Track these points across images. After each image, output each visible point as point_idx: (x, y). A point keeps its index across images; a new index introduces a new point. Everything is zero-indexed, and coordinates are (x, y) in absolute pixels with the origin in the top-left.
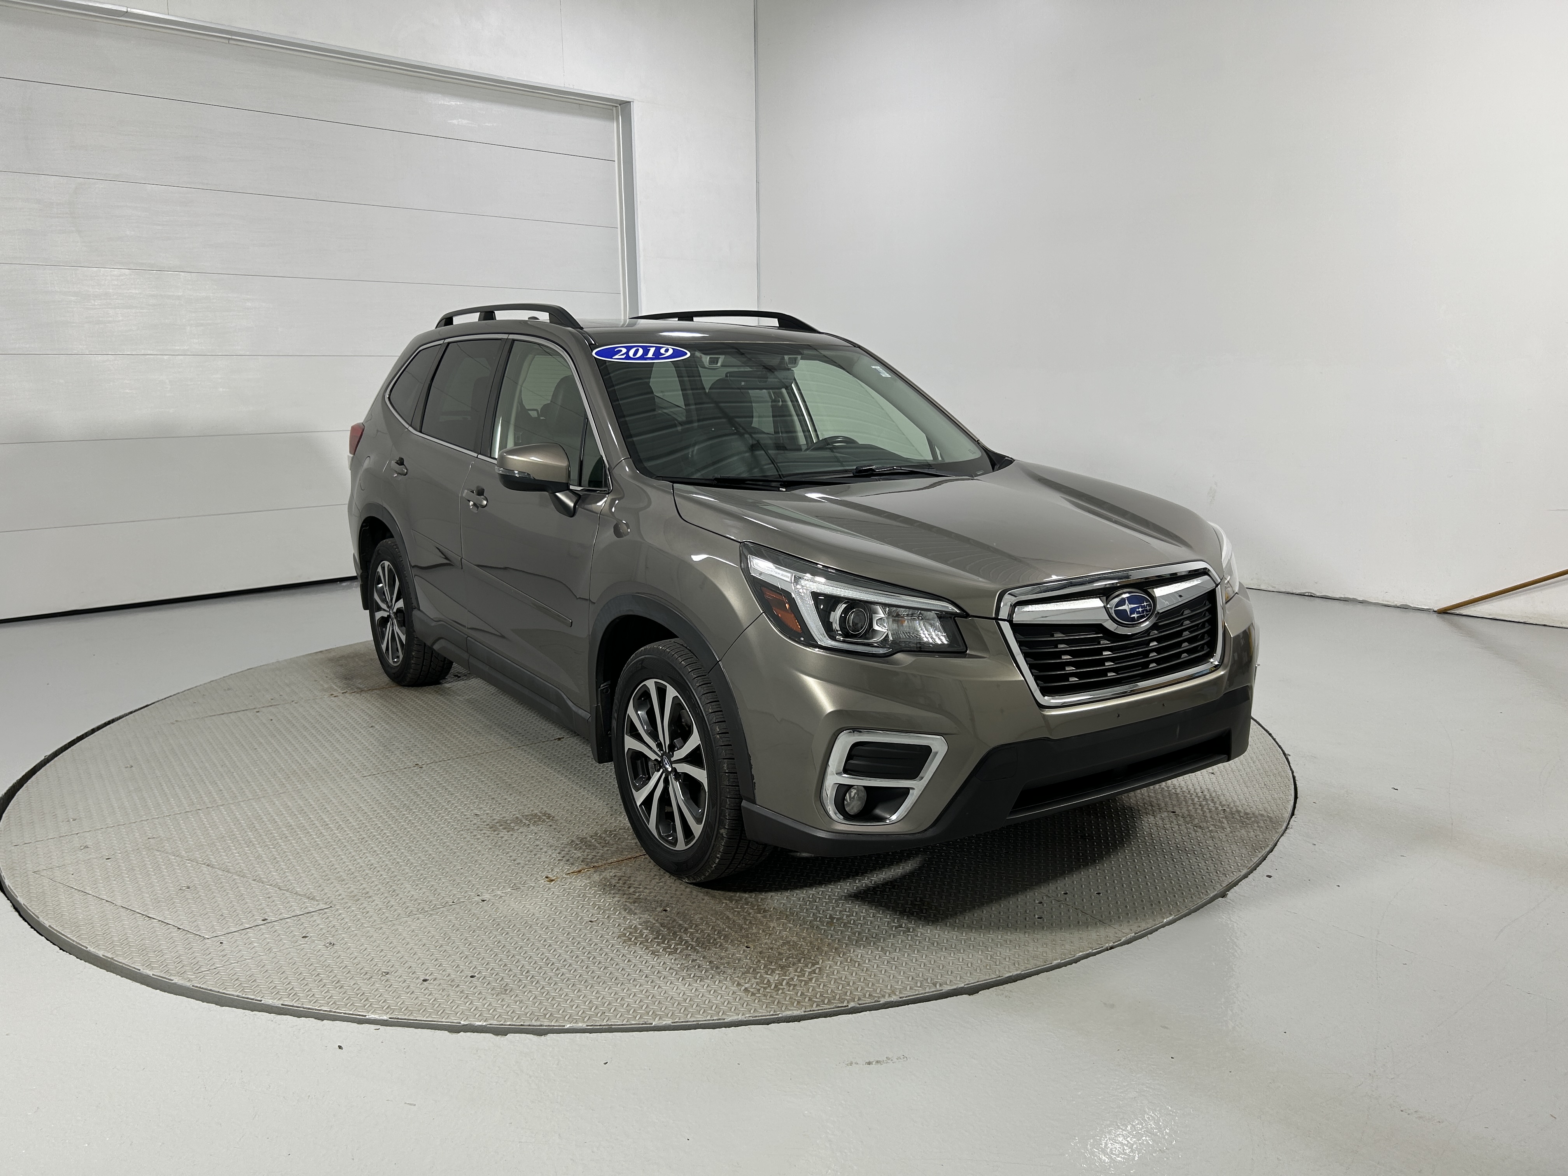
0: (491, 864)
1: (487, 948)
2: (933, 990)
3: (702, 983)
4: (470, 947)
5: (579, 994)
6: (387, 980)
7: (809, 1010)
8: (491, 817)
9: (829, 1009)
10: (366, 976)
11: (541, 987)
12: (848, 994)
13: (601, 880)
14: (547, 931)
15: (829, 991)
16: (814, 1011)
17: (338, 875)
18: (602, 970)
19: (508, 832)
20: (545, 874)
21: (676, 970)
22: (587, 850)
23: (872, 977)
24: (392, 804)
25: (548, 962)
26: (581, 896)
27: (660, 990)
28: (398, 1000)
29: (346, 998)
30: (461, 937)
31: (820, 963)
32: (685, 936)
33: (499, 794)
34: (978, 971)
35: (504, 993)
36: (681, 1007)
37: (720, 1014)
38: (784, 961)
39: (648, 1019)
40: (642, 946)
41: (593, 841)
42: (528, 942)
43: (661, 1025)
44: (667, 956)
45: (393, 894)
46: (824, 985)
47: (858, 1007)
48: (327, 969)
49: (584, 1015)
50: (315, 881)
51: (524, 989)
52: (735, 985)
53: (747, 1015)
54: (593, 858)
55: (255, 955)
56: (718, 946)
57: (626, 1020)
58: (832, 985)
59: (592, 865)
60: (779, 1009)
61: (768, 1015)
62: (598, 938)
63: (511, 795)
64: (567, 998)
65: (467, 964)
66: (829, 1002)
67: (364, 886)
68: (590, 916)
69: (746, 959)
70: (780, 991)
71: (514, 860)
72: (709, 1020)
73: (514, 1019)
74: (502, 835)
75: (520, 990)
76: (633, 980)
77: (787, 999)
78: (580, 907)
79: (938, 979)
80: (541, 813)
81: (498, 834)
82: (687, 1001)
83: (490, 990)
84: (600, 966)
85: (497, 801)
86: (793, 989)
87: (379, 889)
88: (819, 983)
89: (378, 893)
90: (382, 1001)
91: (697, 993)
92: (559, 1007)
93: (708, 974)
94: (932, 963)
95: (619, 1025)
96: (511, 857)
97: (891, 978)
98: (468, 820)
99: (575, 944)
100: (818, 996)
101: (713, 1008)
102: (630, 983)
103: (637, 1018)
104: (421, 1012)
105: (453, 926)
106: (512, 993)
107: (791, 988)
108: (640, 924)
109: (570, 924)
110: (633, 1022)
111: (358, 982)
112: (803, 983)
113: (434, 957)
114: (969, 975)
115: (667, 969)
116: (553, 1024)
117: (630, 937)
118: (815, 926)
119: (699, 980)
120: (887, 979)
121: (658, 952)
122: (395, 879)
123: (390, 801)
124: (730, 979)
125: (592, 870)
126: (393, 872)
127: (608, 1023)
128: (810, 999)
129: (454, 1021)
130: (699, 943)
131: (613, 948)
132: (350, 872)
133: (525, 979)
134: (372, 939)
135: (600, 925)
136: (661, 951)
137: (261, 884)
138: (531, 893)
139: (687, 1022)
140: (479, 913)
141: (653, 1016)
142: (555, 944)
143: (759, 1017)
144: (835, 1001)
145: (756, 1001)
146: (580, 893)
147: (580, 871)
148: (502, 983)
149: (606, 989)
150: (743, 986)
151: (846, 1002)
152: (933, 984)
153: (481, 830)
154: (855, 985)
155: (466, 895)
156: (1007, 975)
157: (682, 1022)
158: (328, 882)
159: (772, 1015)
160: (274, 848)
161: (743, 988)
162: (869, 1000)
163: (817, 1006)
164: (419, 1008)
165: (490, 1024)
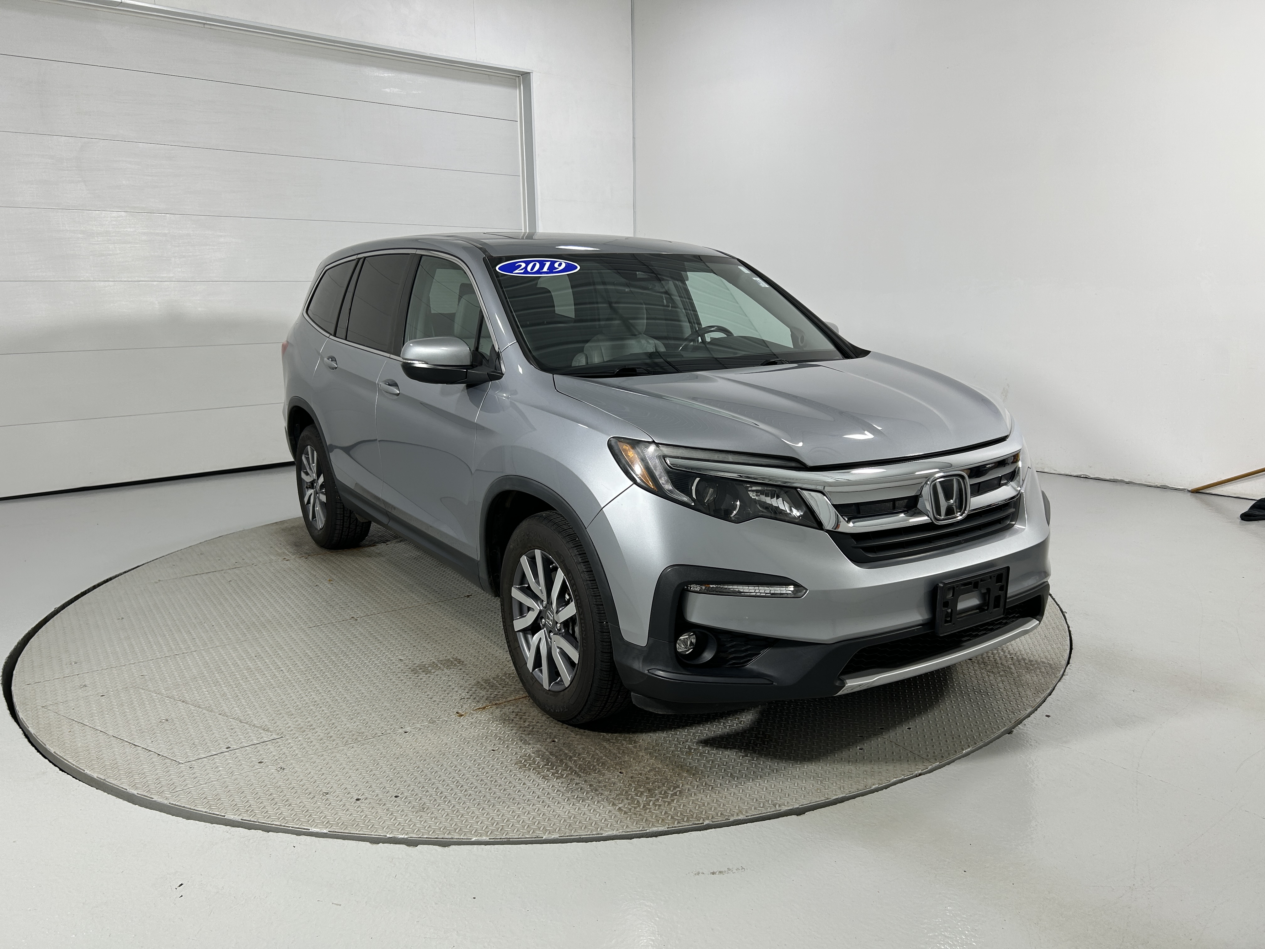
0: (412, 702)
1: (408, 772)
2: (773, 810)
3: (584, 803)
4: (395, 771)
5: (484, 812)
6: (327, 799)
7: (671, 826)
8: (412, 662)
9: (688, 825)
10: (310, 796)
11: (453, 806)
12: (704, 813)
13: (502, 715)
14: (457, 758)
15: (688, 811)
16: (675, 827)
17: (288, 710)
18: (502, 791)
19: (426, 674)
20: (456, 710)
21: (562, 792)
22: (490, 690)
23: (723, 798)
24: (333, 650)
25: (458, 784)
26: (485, 728)
27: (549, 809)
28: (335, 816)
29: (293, 815)
30: (388, 763)
31: (681, 786)
32: (570, 763)
33: (419, 642)
34: (811, 794)
35: (422, 810)
36: (566, 823)
37: (599, 830)
38: (651, 784)
39: (539, 833)
40: (534, 771)
41: (495, 682)
42: (442, 767)
43: (550, 838)
44: (555, 780)
45: (332, 726)
46: (684, 806)
47: (711, 824)
48: (278, 790)
49: (487, 830)
50: (269, 715)
51: (439, 808)
52: (611, 805)
53: (621, 831)
54: (495, 697)
55: (220, 778)
56: (597, 772)
57: (522, 834)
58: (691, 806)
59: (494, 702)
60: (647, 825)
61: (638, 831)
62: (499, 764)
63: (428, 643)
64: (473, 815)
65: (392, 786)
66: (688, 821)
67: (309, 719)
68: (492, 746)
69: (620, 783)
70: (648, 811)
71: (431, 698)
72: (590, 835)
73: (431, 833)
74: (421, 677)
75: (435, 808)
76: (527, 800)
77: (653, 817)
78: (484, 738)
79: (777, 801)
80: (453, 658)
81: (418, 676)
82: (572, 818)
83: (410, 808)
84: (500, 788)
85: (417, 648)
86: (658, 809)
87: (321, 722)
88: (679, 804)
89: (320, 725)
90: (323, 817)
91: (580, 812)
92: (467, 823)
93: (589, 795)
94: (773, 787)
95: (516, 838)
96: (428, 695)
97: (739, 799)
98: (394, 664)
99: (480, 770)
100: (679, 815)
101: (593, 825)
102: (525, 803)
103: (531, 833)
104: (354, 826)
105: (381, 754)
106: (428, 811)
107: (657, 808)
108: (533, 753)
109: (476, 752)
110: (527, 836)
111: (304, 801)
112: (667, 803)
113: (365, 780)
114: (802, 797)
115: (555, 792)
116: (462, 837)
117: (524, 764)
118: (677, 755)
119: (581, 800)
120: (735, 800)
121: (548, 776)
122: (334, 714)
123: (331, 648)
124: (607, 799)
125: (494, 707)
126: (333, 708)
127: (506, 837)
128: (672, 818)
129: (381, 834)
130: (582, 769)
131: (511, 773)
132: (298, 707)
133: (439, 799)
134: (314, 765)
135: (500, 753)
136: (550, 775)
137: (225, 718)
138: (445, 726)
139: (572, 836)
140: (402, 743)
141: (544, 831)
142: (464, 769)
143: (630, 832)
144: (693, 820)
145: (628, 819)
146: (484, 726)
147: (484, 708)
148: (420, 802)
149: (506, 808)
150: (617, 806)
151: (702, 819)
152: (773, 805)
153: (404, 673)
154: (709, 806)
155: (391, 727)
156: (834, 798)
157: (568, 836)
158: (280, 716)
159: (641, 831)
160: (236, 687)
161: (617, 808)
162: (720, 819)
163: (679, 823)
164: (353, 823)
165: (411, 837)
